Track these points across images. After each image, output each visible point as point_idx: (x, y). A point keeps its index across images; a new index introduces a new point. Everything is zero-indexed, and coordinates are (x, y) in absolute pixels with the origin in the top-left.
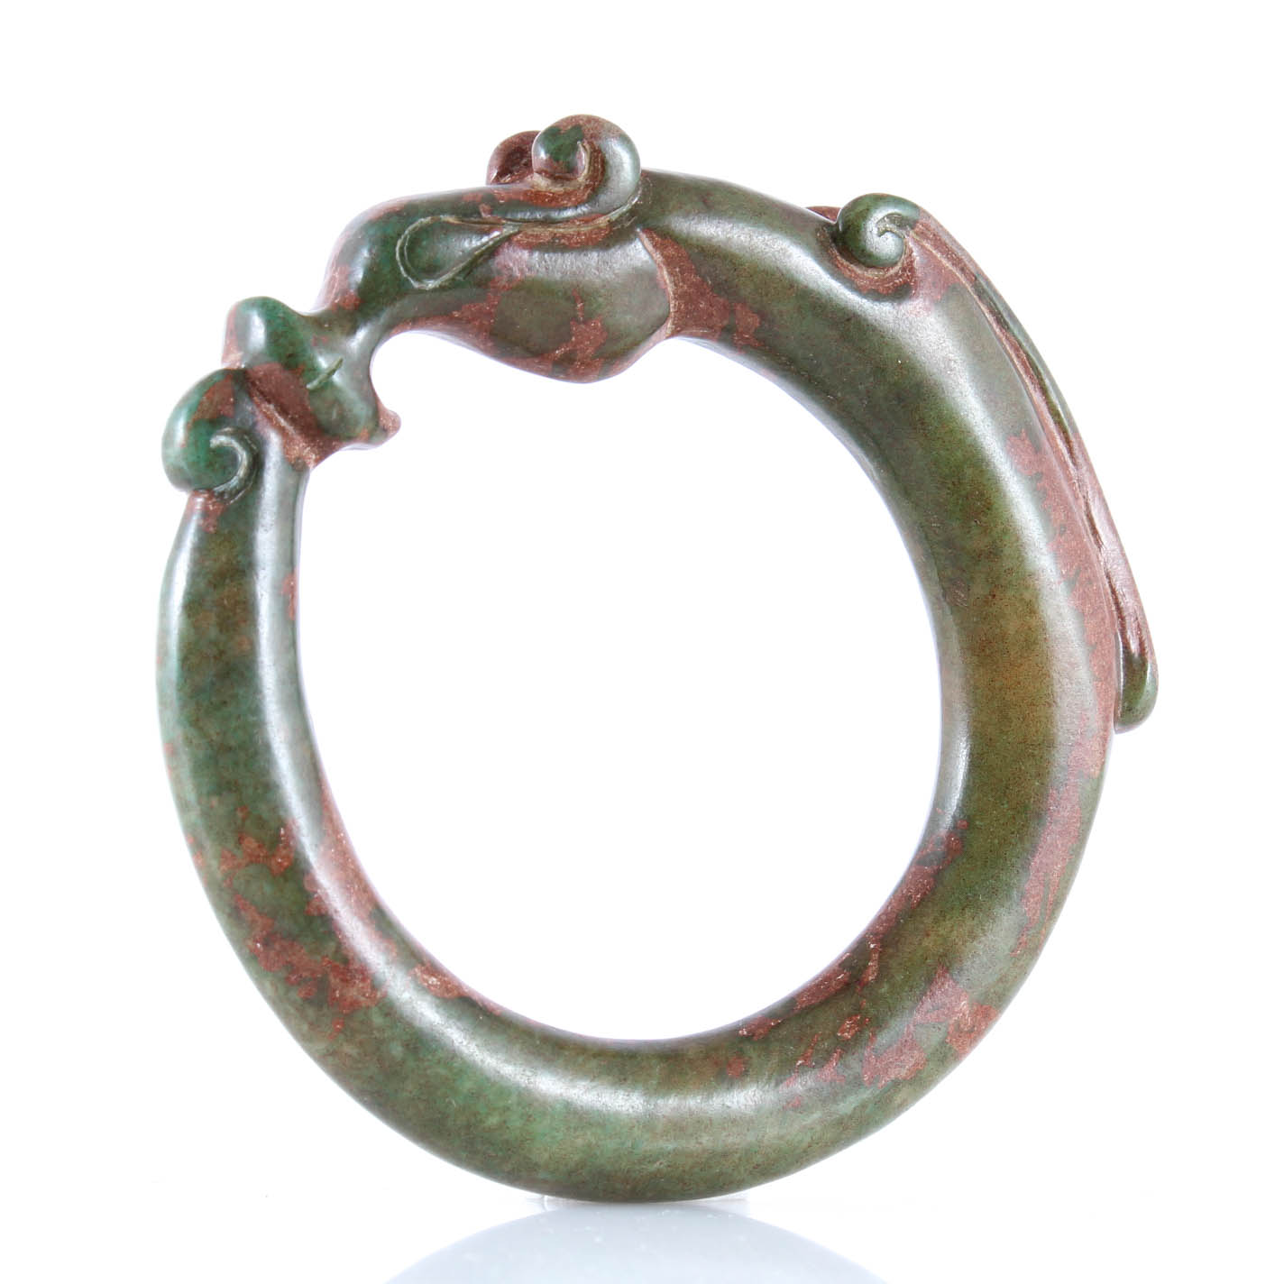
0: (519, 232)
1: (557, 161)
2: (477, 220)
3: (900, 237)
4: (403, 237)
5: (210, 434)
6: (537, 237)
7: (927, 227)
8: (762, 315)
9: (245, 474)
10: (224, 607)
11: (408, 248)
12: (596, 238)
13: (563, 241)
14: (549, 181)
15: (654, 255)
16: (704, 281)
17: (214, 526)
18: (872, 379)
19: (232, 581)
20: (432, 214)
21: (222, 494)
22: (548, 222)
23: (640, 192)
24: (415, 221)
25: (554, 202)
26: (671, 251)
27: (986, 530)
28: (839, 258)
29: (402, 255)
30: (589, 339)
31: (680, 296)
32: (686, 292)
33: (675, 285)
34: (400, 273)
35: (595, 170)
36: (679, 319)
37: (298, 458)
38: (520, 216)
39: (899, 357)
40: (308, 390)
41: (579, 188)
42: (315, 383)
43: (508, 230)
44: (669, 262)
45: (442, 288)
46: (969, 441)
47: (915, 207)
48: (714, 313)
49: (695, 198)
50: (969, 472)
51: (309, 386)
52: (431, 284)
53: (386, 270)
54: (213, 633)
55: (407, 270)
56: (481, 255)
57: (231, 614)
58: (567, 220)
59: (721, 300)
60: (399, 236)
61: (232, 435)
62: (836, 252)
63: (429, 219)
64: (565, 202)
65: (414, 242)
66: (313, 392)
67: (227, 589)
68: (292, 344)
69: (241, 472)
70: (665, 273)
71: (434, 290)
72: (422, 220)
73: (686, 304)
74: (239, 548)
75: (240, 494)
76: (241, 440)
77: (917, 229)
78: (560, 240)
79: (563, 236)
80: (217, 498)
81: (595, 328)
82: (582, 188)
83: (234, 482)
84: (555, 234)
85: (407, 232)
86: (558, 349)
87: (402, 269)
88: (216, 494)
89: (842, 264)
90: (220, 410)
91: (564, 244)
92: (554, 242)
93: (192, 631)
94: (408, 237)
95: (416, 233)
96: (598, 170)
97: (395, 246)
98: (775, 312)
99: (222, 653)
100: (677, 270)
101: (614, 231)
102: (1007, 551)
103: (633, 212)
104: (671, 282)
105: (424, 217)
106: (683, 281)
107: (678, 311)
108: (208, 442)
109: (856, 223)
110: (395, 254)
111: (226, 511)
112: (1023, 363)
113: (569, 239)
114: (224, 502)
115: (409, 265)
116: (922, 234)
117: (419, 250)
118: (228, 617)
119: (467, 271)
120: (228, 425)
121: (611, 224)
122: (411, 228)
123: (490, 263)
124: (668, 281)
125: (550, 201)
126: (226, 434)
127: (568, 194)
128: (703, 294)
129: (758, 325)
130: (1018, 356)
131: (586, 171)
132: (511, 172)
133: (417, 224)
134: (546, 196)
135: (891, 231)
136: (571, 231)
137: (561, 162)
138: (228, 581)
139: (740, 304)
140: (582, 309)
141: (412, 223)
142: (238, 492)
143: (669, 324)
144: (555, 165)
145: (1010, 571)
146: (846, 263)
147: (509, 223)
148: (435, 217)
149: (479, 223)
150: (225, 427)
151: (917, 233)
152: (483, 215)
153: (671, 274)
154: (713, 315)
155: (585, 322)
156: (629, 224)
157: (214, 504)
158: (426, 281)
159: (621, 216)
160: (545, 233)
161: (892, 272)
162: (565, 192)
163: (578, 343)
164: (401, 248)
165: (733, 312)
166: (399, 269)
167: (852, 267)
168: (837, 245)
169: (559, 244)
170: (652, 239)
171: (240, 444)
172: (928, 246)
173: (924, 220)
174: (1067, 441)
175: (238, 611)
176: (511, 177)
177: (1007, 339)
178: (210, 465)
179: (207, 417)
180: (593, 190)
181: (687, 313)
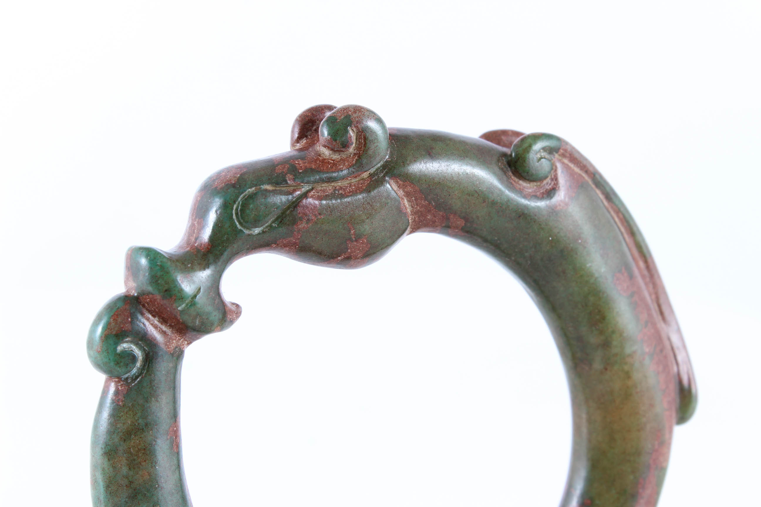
0: (312, 189)
1: (336, 141)
2: (285, 185)
3: (550, 161)
4: (237, 203)
5: (117, 344)
6: (324, 191)
7: (566, 150)
8: (466, 219)
9: (141, 366)
10: (131, 453)
11: (241, 210)
12: (361, 187)
13: (340, 192)
14: (331, 152)
15: (399, 192)
16: (430, 203)
17: (122, 401)
18: (533, 250)
19: (135, 436)
20: (256, 185)
21: (127, 379)
22: (330, 180)
23: (388, 153)
24: (245, 191)
25: (334, 165)
26: (409, 189)
27: (601, 332)
28: (513, 177)
29: (237, 214)
30: (359, 250)
31: (415, 213)
32: (418, 210)
33: (412, 207)
34: (236, 227)
35: (360, 143)
36: (414, 225)
37: (176, 347)
38: (312, 179)
39: (550, 236)
40: (179, 310)
41: (350, 156)
42: (183, 306)
43: (306, 188)
44: (408, 195)
45: (263, 232)
46: (592, 281)
47: (558, 139)
48: (437, 221)
49: (424, 153)
50: (592, 299)
51: (179, 308)
52: (257, 231)
53: (227, 225)
54: (125, 470)
55: (240, 223)
56: (288, 208)
57: (135, 457)
58: (343, 178)
59: (441, 213)
60: (235, 202)
61: (131, 342)
62: (510, 174)
63: (254, 189)
64: (342, 167)
65: (245, 205)
66: (182, 312)
67: (133, 441)
68: (167, 283)
69: (138, 364)
70: (406, 201)
71: (259, 234)
72: (249, 190)
73: (419, 217)
74: (139, 414)
75: (138, 379)
76: (137, 344)
77: (560, 153)
78: (339, 192)
79: (341, 188)
80: (124, 381)
81: (362, 243)
82: (352, 156)
83: (135, 371)
84: (336, 187)
85: (239, 199)
86: (340, 257)
87: (237, 223)
88: (123, 379)
89: (515, 181)
90: (123, 327)
91: (341, 193)
92: (335, 193)
93: (111, 469)
94: (241, 203)
95: (246, 199)
96: (362, 143)
97: (232, 209)
98: (474, 217)
99: (131, 482)
100: (413, 199)
101: (373, 181)
102: (615, 343)
103: (384, 167)
104: (409, 206)
105: (251, 188)
106: (417, 205)
107: (414, 221)
108: (115, 349)
109: (523, 156)
110: (232, 215)
111: (130, 390)
112: (621, 220)
113: (344, 190)
114: (128, 384)
115: (242, 221)
116: (563, 155)
117: (248, 211)
118: (134, 460)
119: (279, 220)
120: (128, 336)
121: (371, 176)
122: (242, 196)
123: (295, 213)
124: (407, 206)
125: (332, 167)
126: (127, 342)
127: (343, 160)
128: (429, 211)
129: (463, 225)
130: (618, 217)
131: (354, 145)
132: (306, 136)
133: (247, 192)
134: (328, 163)
135: (545, 158)
136: (345, 183)
137: (338, 141)
138: (133, 436)
139: (452, 215)
140: (354, 234)
141: (242, 193)
142: (137, 377)
143: (409, 229)
144: (334, 143)
145: (616, 355)
146: (517, 180)
147: (305, 184)
148: (258, 187)
149: (286, 187)
150: (126, 338)
151: (559, 155)
152: (289, 182)
153: (409, 201)
154: (436, 221)
155: (356, 241)
156: (382, 174)
157: (122, 385)
158: (253, 229)
159: (377, 170)
160: (329, 188)
161: (545, 182)
162: (341, 159)
163: (352, 252)
164: (237, 209)
165: (448, 219)
166: (236, 224)
167: (521, 182)
168: (511, 169)
169: (339, 194)
170: (397, 182)
171: (137, 347)
172: (566, 161)
173: (564, 147)
174: (646, 262)
175: (140, 455)
176: (306, 140)
177: (612, 207)
178: (117, 363)
179: (114, 333)
180: (359, 157)
181: (420, 222)
